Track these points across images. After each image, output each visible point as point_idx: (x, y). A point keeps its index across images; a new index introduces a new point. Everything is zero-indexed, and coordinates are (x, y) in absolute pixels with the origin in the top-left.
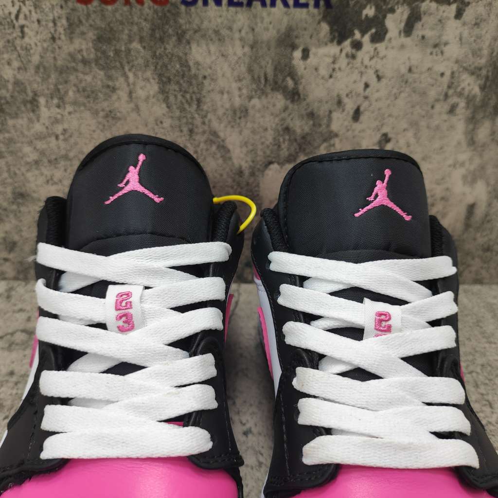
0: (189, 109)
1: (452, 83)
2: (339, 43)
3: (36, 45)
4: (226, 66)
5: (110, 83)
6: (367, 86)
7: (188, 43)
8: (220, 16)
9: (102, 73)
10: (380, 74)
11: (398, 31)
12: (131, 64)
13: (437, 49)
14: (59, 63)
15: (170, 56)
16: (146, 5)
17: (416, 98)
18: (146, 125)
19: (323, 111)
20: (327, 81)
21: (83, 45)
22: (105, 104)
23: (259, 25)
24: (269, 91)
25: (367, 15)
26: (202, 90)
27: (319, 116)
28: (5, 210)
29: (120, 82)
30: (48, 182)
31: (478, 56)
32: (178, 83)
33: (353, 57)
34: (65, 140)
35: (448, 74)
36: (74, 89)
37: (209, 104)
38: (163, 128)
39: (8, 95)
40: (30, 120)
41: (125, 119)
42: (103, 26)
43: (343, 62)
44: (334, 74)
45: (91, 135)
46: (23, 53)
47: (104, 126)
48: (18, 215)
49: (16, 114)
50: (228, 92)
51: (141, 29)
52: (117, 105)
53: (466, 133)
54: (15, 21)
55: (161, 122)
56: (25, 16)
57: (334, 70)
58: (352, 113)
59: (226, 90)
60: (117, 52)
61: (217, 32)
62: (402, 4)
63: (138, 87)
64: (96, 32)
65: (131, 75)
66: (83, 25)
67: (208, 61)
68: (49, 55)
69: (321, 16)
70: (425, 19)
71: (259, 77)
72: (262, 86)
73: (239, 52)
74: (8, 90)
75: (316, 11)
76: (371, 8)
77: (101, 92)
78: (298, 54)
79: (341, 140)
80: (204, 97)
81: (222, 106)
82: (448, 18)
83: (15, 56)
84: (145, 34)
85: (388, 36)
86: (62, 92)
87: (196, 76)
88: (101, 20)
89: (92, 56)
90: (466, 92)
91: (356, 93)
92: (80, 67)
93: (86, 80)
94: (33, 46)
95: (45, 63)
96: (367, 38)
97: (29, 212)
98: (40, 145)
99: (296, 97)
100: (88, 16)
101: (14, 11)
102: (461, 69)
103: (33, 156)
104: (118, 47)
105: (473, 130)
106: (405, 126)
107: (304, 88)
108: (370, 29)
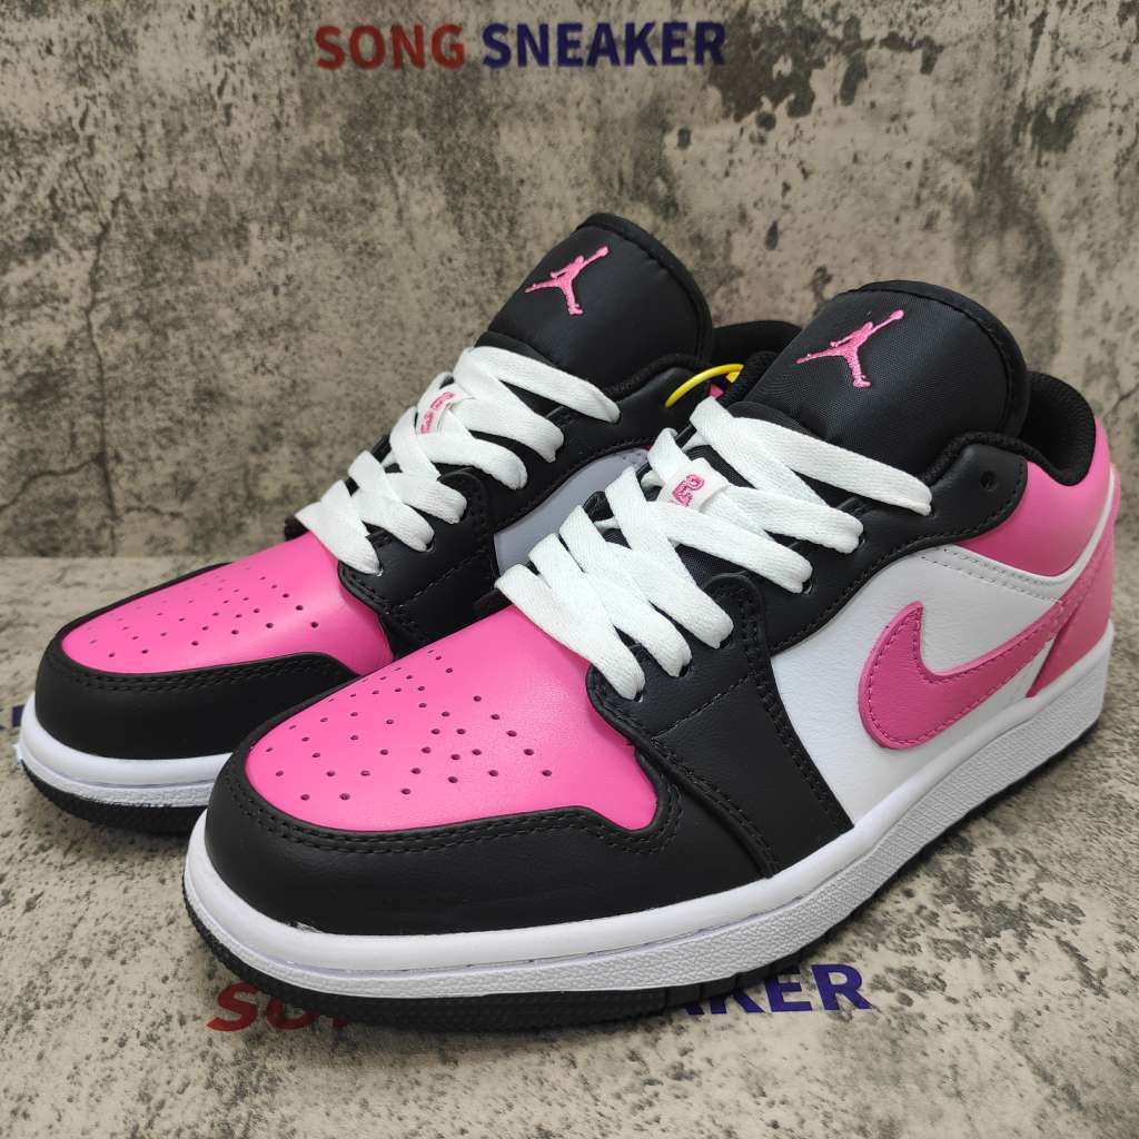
0: (495, 236)
1: (927, 179)
2: (738, 118)
3: (249, 135)
4: (556, 161)
5: (367, 196)
6: (786, 187)
7: (496, 125)
8: (546, 82)
9: (354, 179)
10: (807, 168)
11: (831, 97)
12: (402, 163)
13: (896, 123)
14: (285, 164)
15: (465, 149)
16: (428, 68)
17: (868, 205)
18: (425, 266)
19: (716, 232)
20: (720, 181)
21: (326, 133)
22: (358, 231)
23: (609, 93)
24: (628, 202)
25: (780, 72)
26: (517, 203)
27: (710, 241)
28: (180, 422)
29: (384, 194)
30: (256, 369)
31: (965, 132)
32: (478, 192)
33: (762, 141)
34: (289, 294)
35: (918, 163)
36: (309, 207)
37: (530, 227)
38: (453, 270)
39: (198, 221)
40: (233, 263)
41: (391, 256)
42: (359, 103)
43: (745, 149)
44: (732, 171)
45: (332, 283)
46: (226, 149)
47: (354, 268)
48: (202, 430)
49: (210, 253)
50: (560, 206)
51: (419, 107)
52: (377, 232)
53: (957, 262)
54: (216, 98)
55: (450, 260)
56: (234, 89)
57: (731, 163)
58: (764, 234)
59: (557, 201)
60: (380, 145)
61: (541, 107)
62: (836, 53)
63: (412, 202)
64: (347, 113)
65: (401, 181)
66: (325, 101)
67: (527, 155)
68: (271, 152)
69: (707, 77)
70: (873, 75)
71: (610, 179)
72: (615, 194)
73: (578, 138)
74: (198, 212)
75: (698, 69)
76: (785, 61)
77: (350, 211)
78: (671, 139)
79: (749, 282)
80: (521, 214)
81: (551, 229)
82: (911, 73)
83: (213, 155)
84: (424, 114)
85: (815, 106)
86: (288, 213)
87: (507, 180)
88: (355, 92)
89: (339, 152)
90: (951, 193)
91: (769, 201)
92: (320, 170)
93: (327, 192)
94: (245, 137)
95: (263, 166)
96: (782, 109)
97: (222, 424)
98: (248, 305)
99: (672, 210)
100: (335, 86)
101: (216, 82)
102: (939, 155)
103: (234, 325)
104: (381, 136)
105: (969, 255)
106: (854, 253)
107: (684, 195)
108: (787, 95)
